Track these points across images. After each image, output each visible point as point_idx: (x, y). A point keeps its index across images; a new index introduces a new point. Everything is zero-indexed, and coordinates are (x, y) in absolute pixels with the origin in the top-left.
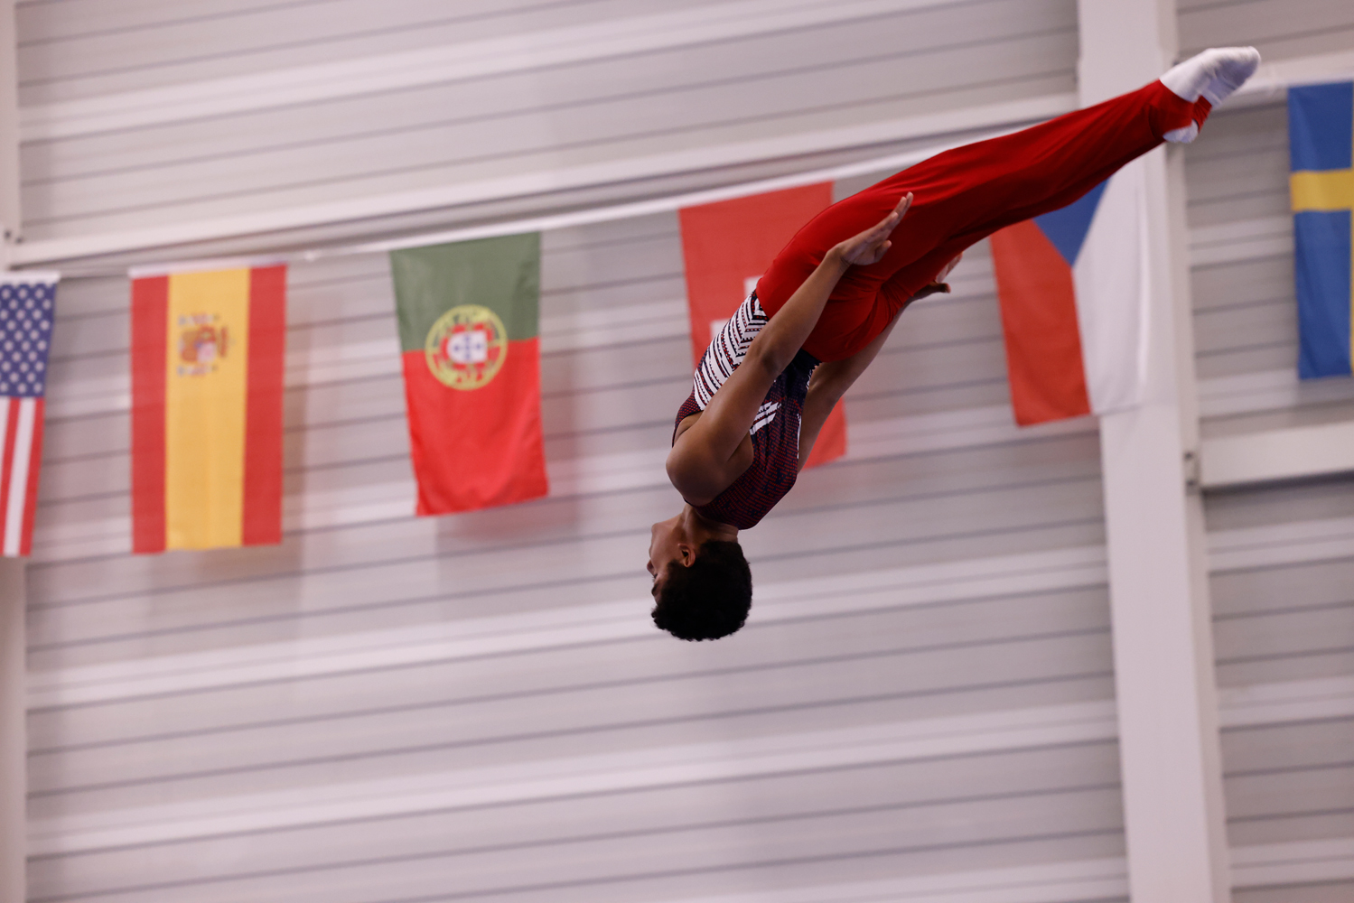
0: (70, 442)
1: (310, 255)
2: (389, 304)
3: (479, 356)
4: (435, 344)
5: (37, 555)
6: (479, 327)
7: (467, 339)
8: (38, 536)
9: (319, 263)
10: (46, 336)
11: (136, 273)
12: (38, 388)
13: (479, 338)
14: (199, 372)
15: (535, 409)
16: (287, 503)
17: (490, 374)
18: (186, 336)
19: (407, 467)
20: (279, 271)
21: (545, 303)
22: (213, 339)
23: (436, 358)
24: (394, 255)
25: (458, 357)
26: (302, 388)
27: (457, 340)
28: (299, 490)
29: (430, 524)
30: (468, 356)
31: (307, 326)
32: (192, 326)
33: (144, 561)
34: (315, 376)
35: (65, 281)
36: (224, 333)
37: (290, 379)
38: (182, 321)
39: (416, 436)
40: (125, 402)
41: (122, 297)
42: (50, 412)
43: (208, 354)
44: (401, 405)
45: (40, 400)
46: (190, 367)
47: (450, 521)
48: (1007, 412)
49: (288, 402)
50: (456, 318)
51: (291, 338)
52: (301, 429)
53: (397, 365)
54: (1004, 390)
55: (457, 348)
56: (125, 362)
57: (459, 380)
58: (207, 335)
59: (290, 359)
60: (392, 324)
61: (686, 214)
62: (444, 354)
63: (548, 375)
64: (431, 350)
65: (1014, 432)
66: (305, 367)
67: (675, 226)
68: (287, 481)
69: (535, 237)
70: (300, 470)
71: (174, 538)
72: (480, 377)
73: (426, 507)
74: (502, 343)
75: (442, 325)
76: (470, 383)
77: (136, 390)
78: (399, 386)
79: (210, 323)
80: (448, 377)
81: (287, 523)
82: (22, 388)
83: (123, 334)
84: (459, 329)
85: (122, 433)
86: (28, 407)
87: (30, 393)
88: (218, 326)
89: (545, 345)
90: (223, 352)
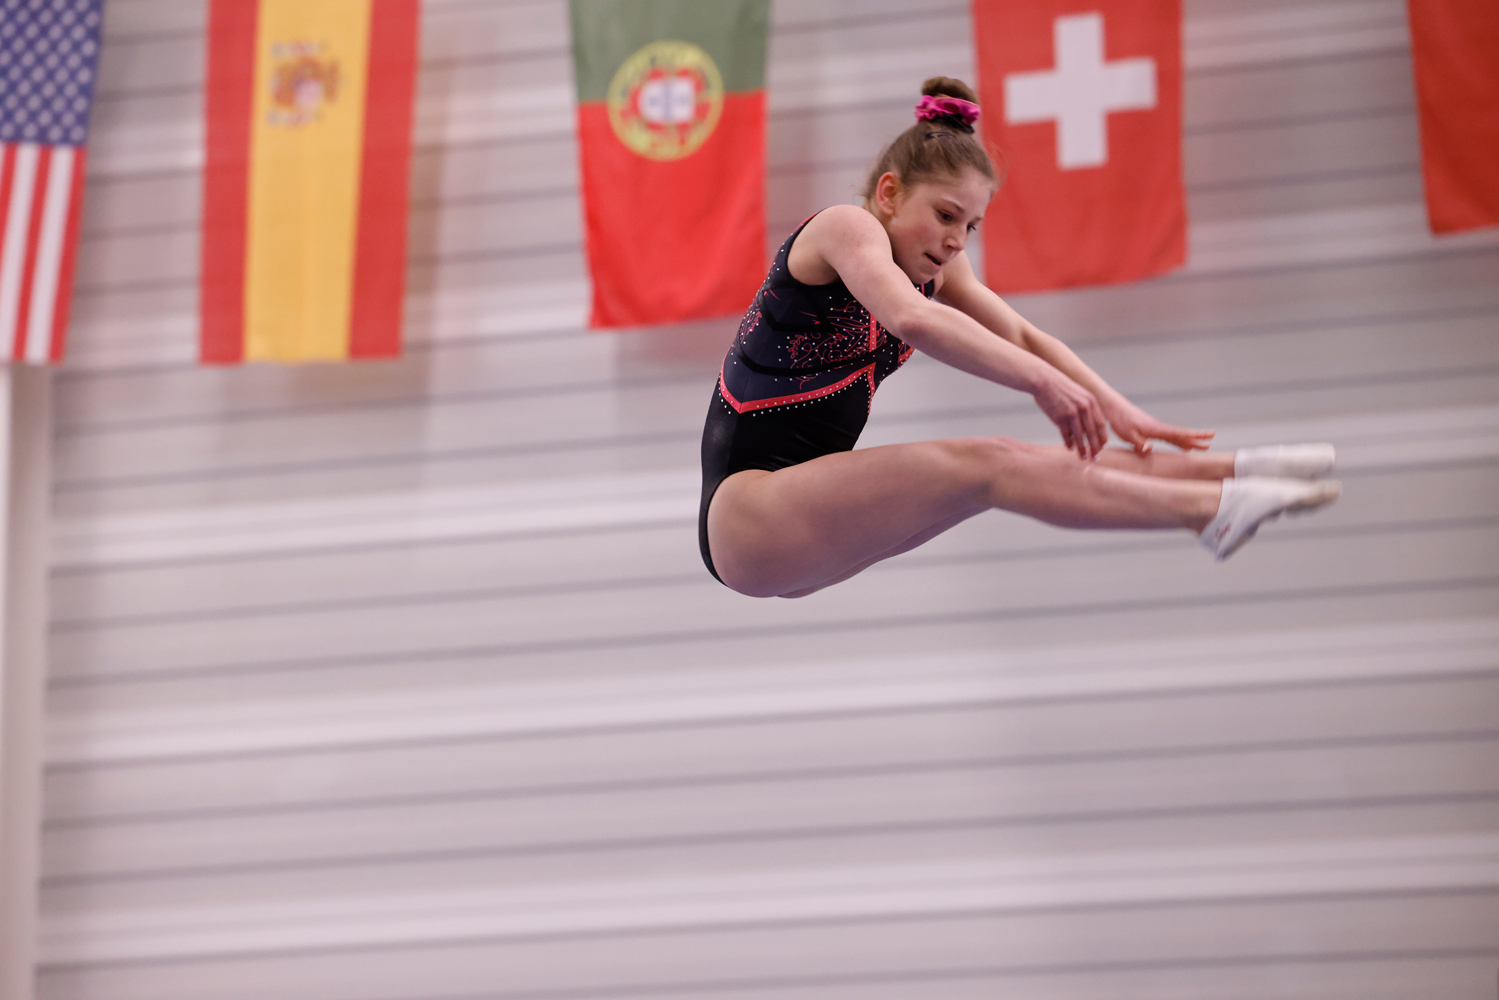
0: (119, 209)
2: (559, 36)
3: (683, 112)
4: (623, 94)
5: (72, 361)
6: (684, 73)
7: (667, 89)
8: (74, 334)
10: (90, 62)
12: (77, 134)
13: (683, 88)
14: (297, 121)
15: (757, 191)
16: (411, 305)
17: (697, 138)
18: (281, 71)
19: (578, 262)
21: (777, 44)
22: (317, 76)
23: (624, 114)
25: (654, 113)
26: (438, 150)
27: (653, 90)
28: (428, 287)
29: (607, 342)
30: (668, 113)
31: (447, 64)
32: (289, 57)
33: (214, 375)
34: (457, 132)
36: (333, 69)
37: (421, 135)
38: (277, 50)
39: (593, 220)
40: (194, 157)
42: (94, 166)
43: (311, 96)
44: (568, 173)
45: (81, 151)
46: (284, 114)
47: (635, 337)
48: (1418, 214)
49: (418, 166)
50: (653, 61)
51: (424, 80)
52: (433, 204)
53: (568, 122)
54: (1416, 182)
55: (653, 102)
56: (197, 103)
57: (654, 146)
58: (309, 71)
59: (424, 108)
60: (564, 66)
62: (633, 109)
63: (776, 142)
64: (616, 103)
65: (1425, 241)
68: (412, 275)
70: (431, 261)
71: (257, 345)
72: (682, 142)
73: (602, 317)
74: (715, 96)
75: (633, 68)
76: (668, 150)
77: (213, 142)
78: (571, 151)
79: (315, 53)
80: (638, 140)
81: (410, 332)
82: (55, 134)
84: (656, 74)
85: (189, 201)
86: (62, 161)
87: (66, 139)
88: (324, 58)
89: (777, 100)
90: (331, 93)
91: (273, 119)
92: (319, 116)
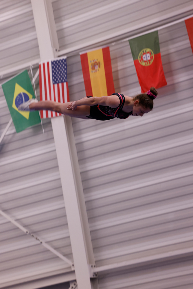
1: (113, 44)
2: (130, 51)
3: (149, 58)
4: (140, 57)
6: (148, 52)
7: (146, 56)
9: (115, 45)
10: (66, 69)
11: (81, 53)
13: (148, 55)
15: (162, 68)
17: (151, 62)
18: (92, 65)
19: (138, 84)
20: (108, 48)
22: (97, 64)
23: (140, 61)
24: (129, 41)
25: (145, 59)
26: (117, 71)
27: (144, 56)
30: (147, 59)
31: (116, 58)
32: (93, 62)
34: (119, 68)
35: (68, 58)
36: (99, 62)
37: (113, 70)
38: (91, 62)
39: (139, 77)
41: (79, 59)
43: (97, 68)
44: (135, 71)
45: (67, 82)
46: (94, 71)
49: (114, 75)
50: (143, 52)
51: (112, 61)
52: (118, 79)
53: (133, 64)
56: (81, 72)
57: (146, 64)
59: (113, 66)
60: (131, 55)
61: (186, 21)
62: (142, 59)
63: (163, 60)
64: (139, 59)
66: (117, 67)
67: (184, 24)
68: (116, 91)
69: (157, 32)
72: (150, 63)
73: (143, 91)
74: (153, 55)
75: (141, 53)
76: (148, 65)
77: (84, 77)
78: (134, 68)
79: (96, 61)
80: (143, 64)
82: (63, 81)
83: (80, 66)
84: (144, 54)
86: (65, 84)
87: (65, 81)
89: (162, 54)
90: (99, 67)
91: (92, 72)
92: (98, 70)
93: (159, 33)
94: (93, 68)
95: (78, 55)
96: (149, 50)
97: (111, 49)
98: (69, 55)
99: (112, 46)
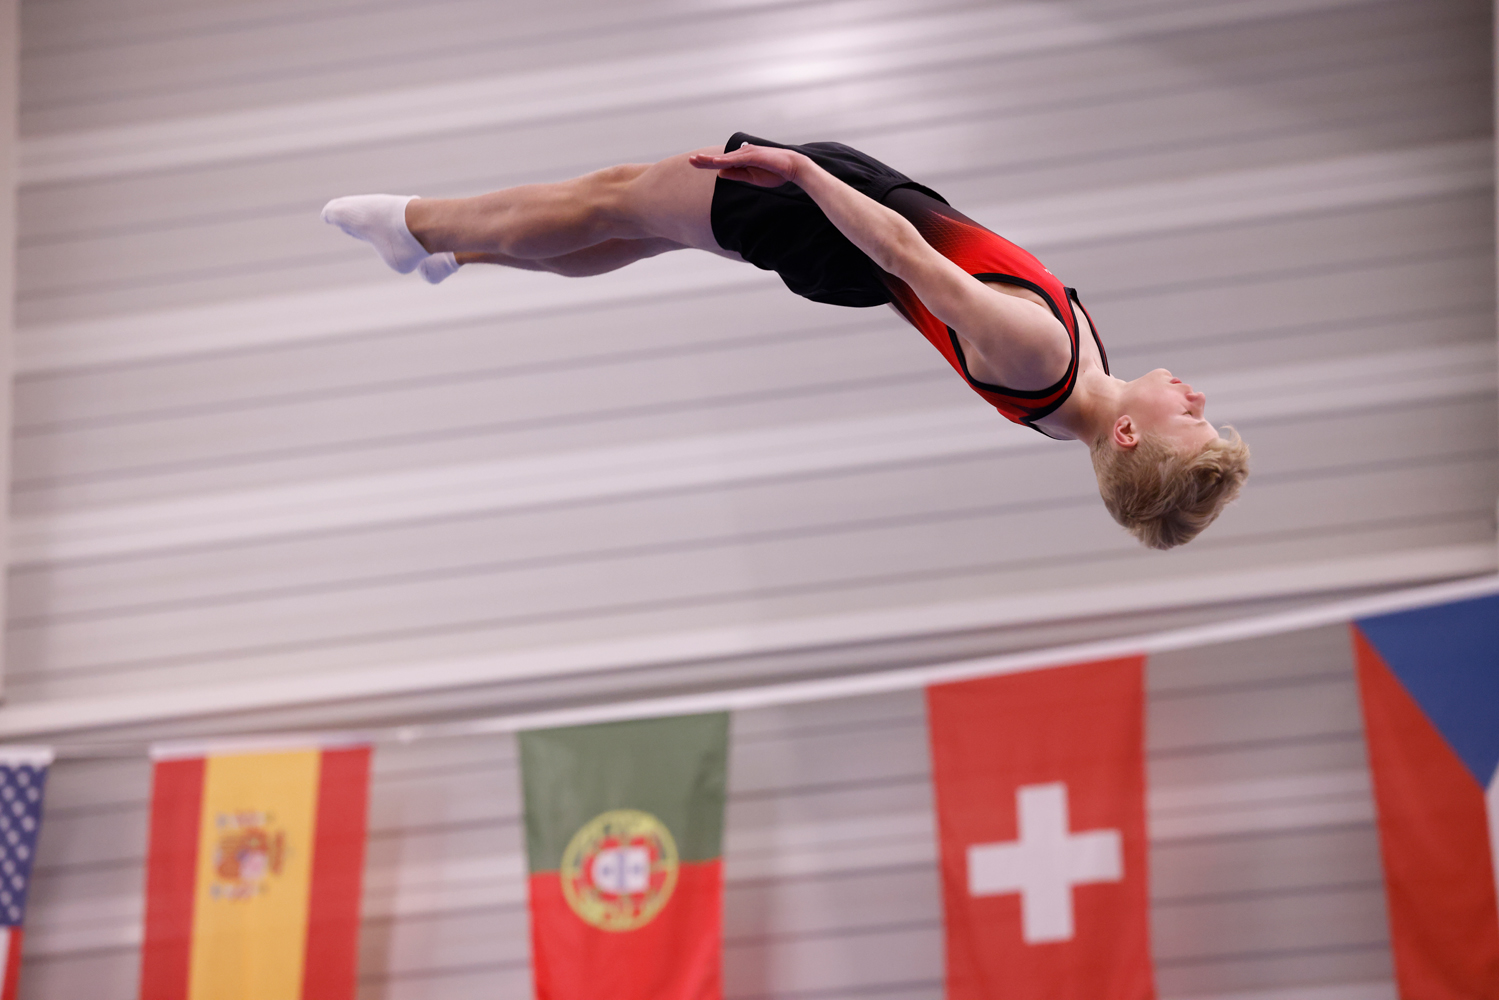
0: (57, 986)
1: (406, 734)
2: (512, 804)
3: (637, 882)
4: (576, 863)
6: (638, 842)
7: (622, 860)
9: (417, 745)
10: (29, 839)
11: (161, 752)
12: (14, 914)
13: (638, 857)
14: (241, 894)
15: (714, 962)
17: (652, 908)
18: (225, 843)
20: (359, 757)
21: (734, 812)
22: (263, 848)
23: (576, 884)
24: (524, 737)
25: (607, 883)
26: (386, 921)
27: (607, 859)
30: (621, 880)
31: (396, 833)
32: (235, 828)
34: (405, 904)
35: (61, 762)
36: (280, 840)
37: (369, 907)
38: (222, 821)
39: (544, 995)
40: (134, 934)
41: (139, 786)
42: (31, 945)
43: (256, 869)
44: (521, 947)
45: (17, 930)
46: (228, 887)
48: (1388, 993)
49: (365, 939)
50: (607, 829)
51: (373, 850)
52: (381, 978)
53: (520, 892)
54: (1386, 961)
55: (606, 871)
56: (138, 877)
57: (608, 916)
58: (254, 842)
59: (372, 879)
60: (516, 834)
61: (937, 694)
62: (587, 879)
63: (733, 914)
64: (569, 872)
66: (390, 891)
67: (920, 709)
69: (723, 718)
72: (637, 913)
74: (671, 865)
75: (587, 836)
76: (623, 921)
77: (152, 918)
78: (522, 922)
79: (261, 824)
80: (592, 911)
83: (136, 837)
84: (610, 844)
85: (127, 980)
87: (3, 920)
88: (271, 830)
89: (733, 869)
90: (276, 866)
91: (216, 892)
92: (264, 889)
93: (738, 728)
94: (231, 865)
95: (137, 755)
96: (645, 825)
97: (379, 765)
98: (73, 748)
99: (397, 747)
